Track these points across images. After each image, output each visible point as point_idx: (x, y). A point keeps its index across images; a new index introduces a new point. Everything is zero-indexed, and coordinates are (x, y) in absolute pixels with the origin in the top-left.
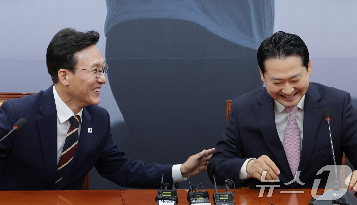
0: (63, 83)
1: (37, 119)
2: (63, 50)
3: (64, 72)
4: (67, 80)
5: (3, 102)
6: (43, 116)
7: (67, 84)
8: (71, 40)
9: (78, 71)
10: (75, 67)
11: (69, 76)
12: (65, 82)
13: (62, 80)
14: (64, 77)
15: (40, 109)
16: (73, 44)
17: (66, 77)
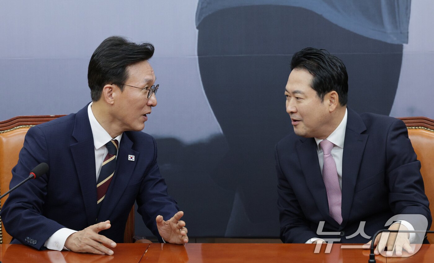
0: (108, 101)
1: (70, 145)
2: (115, 61)
3: (110, 88)
4: (113, 98)
5: (30, 128)
6: (77, 142)
7: (112, 103)
8: (124, 50)
9: (126, 88)
10: (125, 82)
11: (116, 93)
12: (110, 100)
13: (107, 98)
14: (109, 94)
15: (73, 134)
16: (127, 56)
17: (111, 94)
